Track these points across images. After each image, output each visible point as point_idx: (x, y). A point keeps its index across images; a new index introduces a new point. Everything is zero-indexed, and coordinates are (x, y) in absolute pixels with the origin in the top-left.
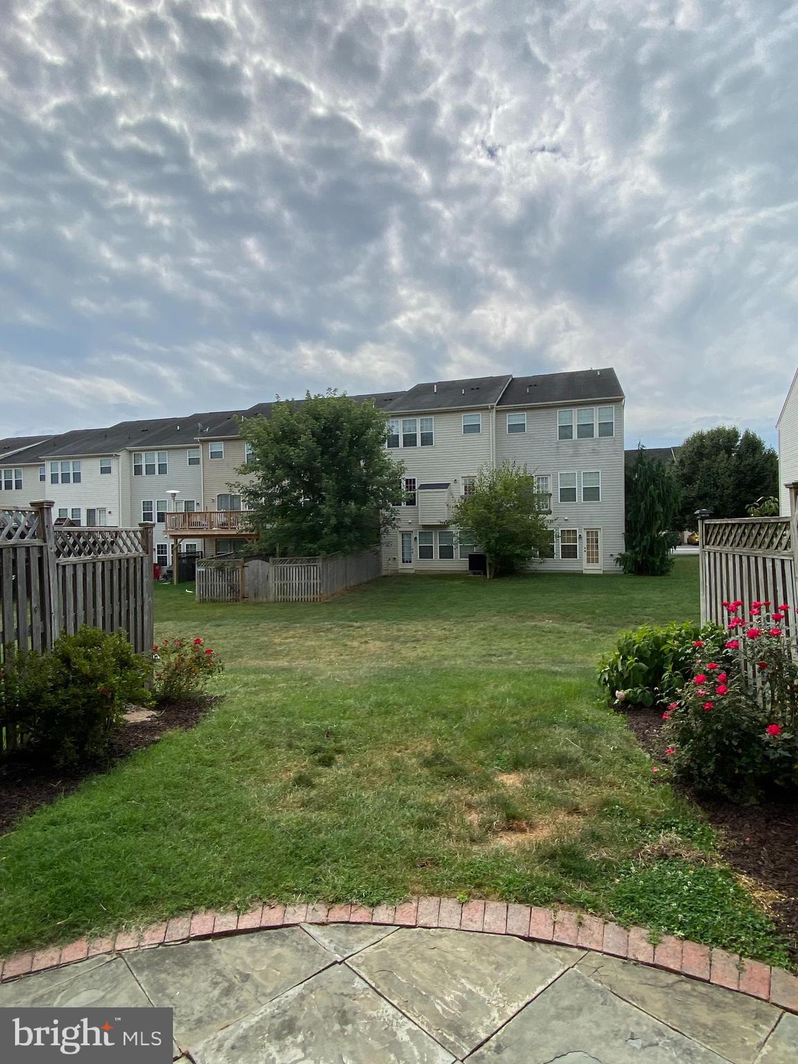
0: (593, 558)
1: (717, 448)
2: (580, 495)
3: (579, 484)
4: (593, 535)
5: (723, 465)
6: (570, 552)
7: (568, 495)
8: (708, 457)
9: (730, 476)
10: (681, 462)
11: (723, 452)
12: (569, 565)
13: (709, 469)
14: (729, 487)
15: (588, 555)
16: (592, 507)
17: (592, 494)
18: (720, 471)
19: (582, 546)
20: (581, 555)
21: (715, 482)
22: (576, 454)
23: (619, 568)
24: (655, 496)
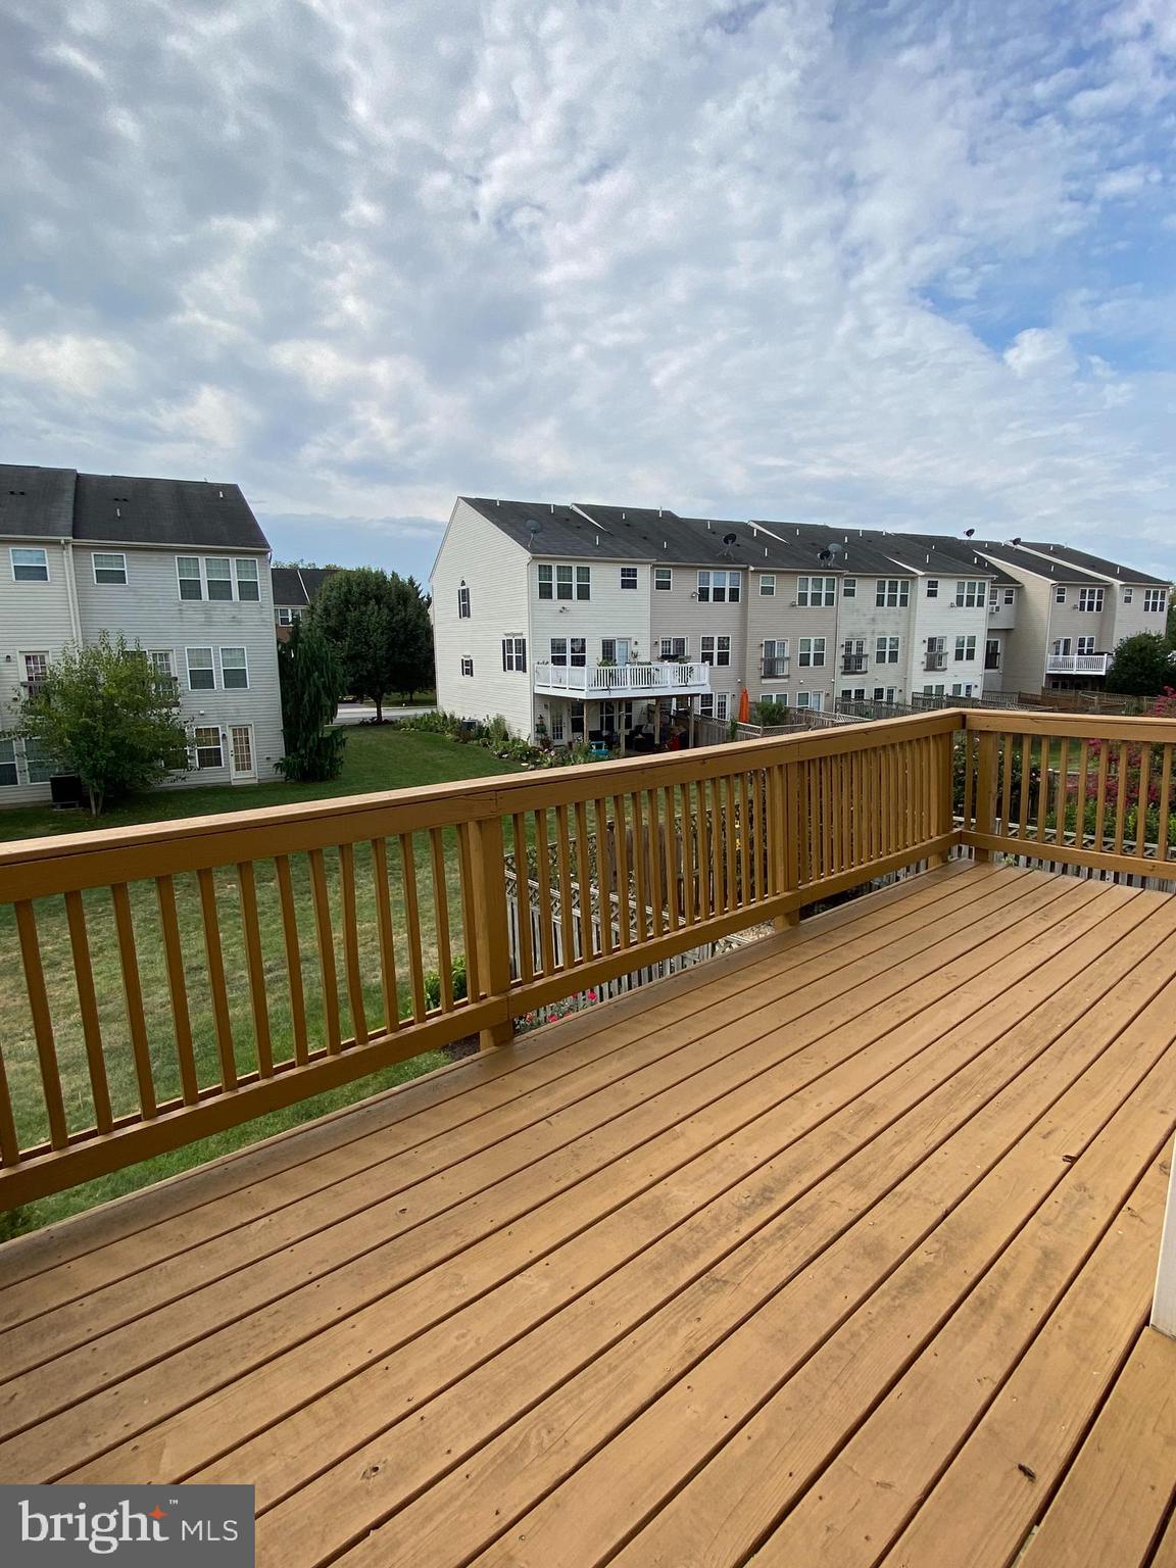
0: (243, 764)
1: (366, 597)
2: (219, 679)
3: (217, 664)
4: (241, 732)
5: (373, 619)
6: (211, 758)
7: (202, 679)
8: (356, 605)
9: (382, 633)
10: (326, 609)
11: (373, 602)
12: (210, 776)
13: (359, 623)
14: (382, 647)
15: (237, 760)
16: (236, 696)
17: (235, 679)
18: (371, 627)
19: (227, 748)
20: (227, 761)
21: (366, 640)
22: (209, 622)
23: (280, 776)
24: (321, 686)
